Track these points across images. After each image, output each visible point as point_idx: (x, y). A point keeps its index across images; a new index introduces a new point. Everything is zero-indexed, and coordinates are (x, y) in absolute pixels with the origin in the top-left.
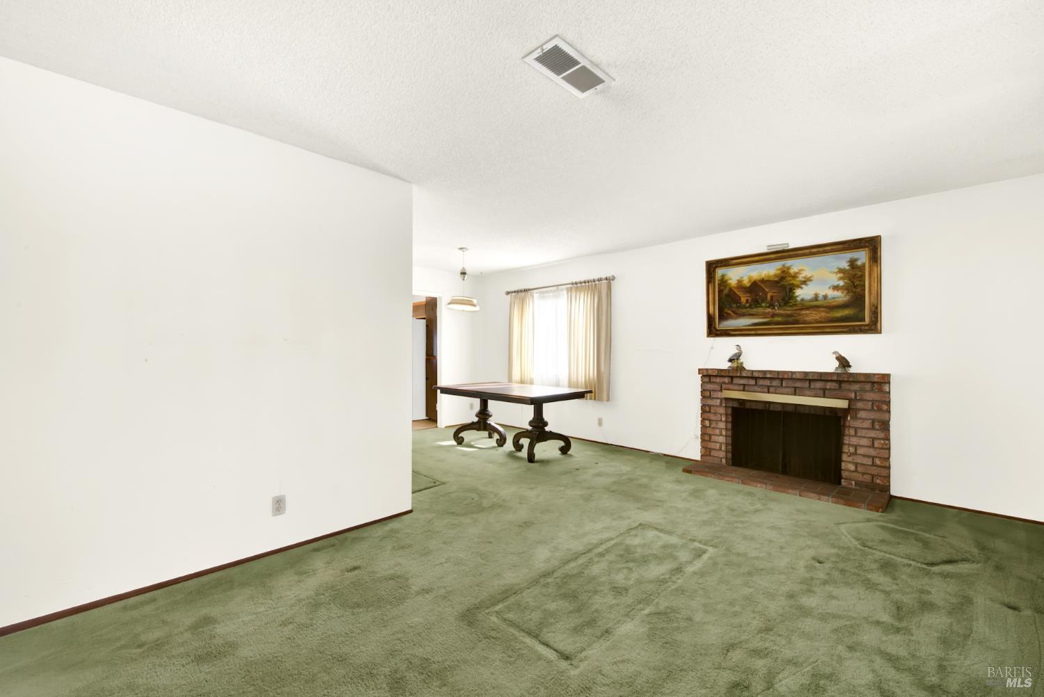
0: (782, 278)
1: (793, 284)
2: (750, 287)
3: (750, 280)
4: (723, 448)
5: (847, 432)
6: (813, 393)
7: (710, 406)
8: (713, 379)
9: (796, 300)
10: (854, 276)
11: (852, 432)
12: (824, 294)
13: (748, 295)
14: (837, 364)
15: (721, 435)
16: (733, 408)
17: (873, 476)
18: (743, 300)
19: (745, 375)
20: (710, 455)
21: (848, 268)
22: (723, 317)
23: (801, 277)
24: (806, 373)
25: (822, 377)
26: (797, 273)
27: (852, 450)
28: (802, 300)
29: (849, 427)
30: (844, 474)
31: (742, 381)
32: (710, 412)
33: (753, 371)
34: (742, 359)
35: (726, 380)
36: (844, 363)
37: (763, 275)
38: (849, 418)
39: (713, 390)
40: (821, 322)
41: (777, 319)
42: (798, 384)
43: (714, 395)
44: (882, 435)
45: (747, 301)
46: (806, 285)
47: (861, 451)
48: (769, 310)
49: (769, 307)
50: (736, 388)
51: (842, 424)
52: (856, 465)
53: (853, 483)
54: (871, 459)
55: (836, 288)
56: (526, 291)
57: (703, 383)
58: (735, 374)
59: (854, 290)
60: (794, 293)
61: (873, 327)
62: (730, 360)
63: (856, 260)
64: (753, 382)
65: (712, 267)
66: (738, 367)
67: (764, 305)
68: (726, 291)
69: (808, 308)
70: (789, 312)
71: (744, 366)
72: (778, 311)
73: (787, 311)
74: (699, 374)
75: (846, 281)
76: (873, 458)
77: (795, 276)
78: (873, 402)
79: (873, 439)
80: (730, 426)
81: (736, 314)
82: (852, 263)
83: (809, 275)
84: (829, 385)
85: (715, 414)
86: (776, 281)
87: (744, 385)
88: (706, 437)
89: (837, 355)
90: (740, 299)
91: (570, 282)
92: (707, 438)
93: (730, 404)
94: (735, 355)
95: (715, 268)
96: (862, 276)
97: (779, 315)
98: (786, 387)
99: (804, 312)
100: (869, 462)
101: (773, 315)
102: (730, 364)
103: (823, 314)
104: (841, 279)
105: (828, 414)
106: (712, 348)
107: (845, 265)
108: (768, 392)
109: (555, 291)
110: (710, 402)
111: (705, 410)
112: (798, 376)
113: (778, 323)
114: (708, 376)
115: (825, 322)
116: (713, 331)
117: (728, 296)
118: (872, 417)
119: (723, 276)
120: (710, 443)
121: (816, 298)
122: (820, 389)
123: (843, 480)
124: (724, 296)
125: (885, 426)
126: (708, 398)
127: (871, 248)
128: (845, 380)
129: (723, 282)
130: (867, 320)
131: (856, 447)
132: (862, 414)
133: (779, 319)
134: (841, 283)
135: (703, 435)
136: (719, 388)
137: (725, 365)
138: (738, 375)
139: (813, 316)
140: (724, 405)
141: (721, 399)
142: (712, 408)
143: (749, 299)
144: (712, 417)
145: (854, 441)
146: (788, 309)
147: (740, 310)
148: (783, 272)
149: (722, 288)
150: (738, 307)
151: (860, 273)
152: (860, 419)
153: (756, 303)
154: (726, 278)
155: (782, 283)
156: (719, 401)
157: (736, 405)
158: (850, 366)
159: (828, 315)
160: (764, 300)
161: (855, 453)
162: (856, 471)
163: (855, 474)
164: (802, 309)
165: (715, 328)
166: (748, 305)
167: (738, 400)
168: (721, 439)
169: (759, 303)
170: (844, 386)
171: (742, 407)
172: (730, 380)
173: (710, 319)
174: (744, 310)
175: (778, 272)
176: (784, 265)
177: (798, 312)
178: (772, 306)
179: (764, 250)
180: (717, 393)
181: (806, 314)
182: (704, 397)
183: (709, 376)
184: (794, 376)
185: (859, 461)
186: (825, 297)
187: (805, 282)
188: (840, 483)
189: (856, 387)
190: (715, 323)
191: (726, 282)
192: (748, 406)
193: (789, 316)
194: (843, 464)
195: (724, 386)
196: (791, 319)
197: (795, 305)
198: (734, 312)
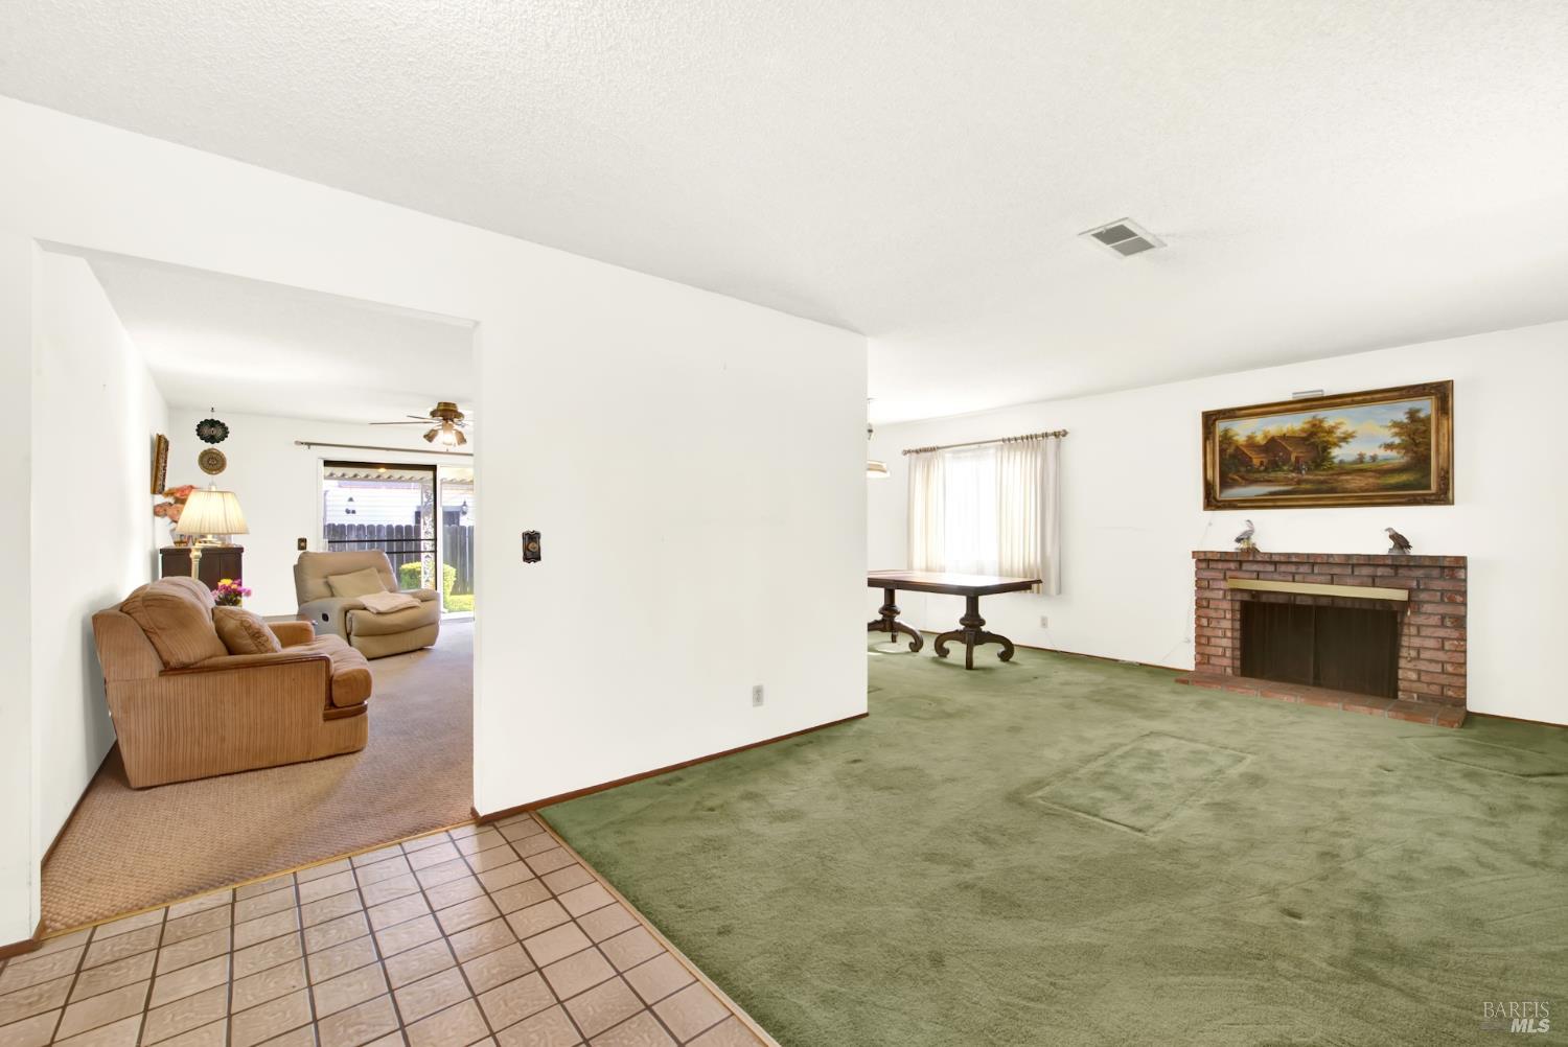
0: (1312, 434)
1: (1327, 442)
2: (1265, 445)
3: (1266, 437)
4: (1228, 653)
5: (1406, 631)
6: (1357, 581)
7: (1208, 600)
8: (1212, 565)
9: (1333, 463)
10: (1415, 432)
11: (1413, 630)
12: (1372, 454)
13: (1263, 455)
14: (1391, 544)
15: (1225, 637)
16: (1242, 602)
17: (1443, 686)
18: (1256, 462)
19: (1260, 559)
20: (1209, 663)
21: (1406, 421)
22: (1226, 483)
23: (1339, 433)
24: (1348, 556)
25: (1371, 561)
26: (1333, 428)
27: (1413, 653)
28: (1341, 462)
29: (1409, 624)
30: (1401, 684)
31: (1255, 567)
32: (1208, 607)
33: (1271, 554)
34: (1254, 539)
35: (1232, 566)
36: (1400, 542)
37: (1285, 430)
38: (1409, 613)
39: (1213, 579)
40: (1366, 491)
41: (1304, 486)
42: (1336, 570)
43: (1214, 585)
44: (1455, 634)
45: (1262, 463)
46: (1347, 442)
47: (1425, 655)
48: (1294, 475)
49: (1292, 471)
50: (1247, 575)
51: (1399, 620)
52: (1419, 672)
53: (1415, 696)
54: (1440, 665)
55: (1389, 446)
56: (933, 449)
57: (1198, 569)
58: (1247, 557)
59: (1415, 449)
60: (1329, 453)
61: (1443, 496)
62: (1239, 540)
63: (1418, 411)
64: (1271, 568)
65: (1210, 419)
66: (1249, 549)
67: (1285, 468)
68: (1231, 450)
69: (1348, 473)
70: (1322, 478)
71: (1257, 547)
72: (1306, 477)
73: (1321, 476)
74: (1193, 557)
75: (1403, 437)
76: (1443, 663)
77: (1330, 431)
78: (1443, 592)
79: (1443, 639)
80: (1237, 625)
81: (1247, 480)
82: (1412, 414)
83: (1350, 430)
84: (1380, 571)
85: (1216, 609)
86: (1303, 438)
87: (1258, 573)
88: (1202, 640)
89: (1392, 533)
90: (1252, 461)
91: (1000, 438)
92: (1204, 641)
93: (1239, 597)
94: (1245, 533)
95: (1215, 420)
96: (1427, 432)
97: (1307, 481)
98: (1319, 574)
99: (1343, 477)
100: (1436, 668)
101: (1299, 482)
102: (1237, 545)
103: (1371, 480)
104: (1396, 434)
105: (1378, 607)
106: (1210, 524)
107: (1403, 418)
108: (1294, 581)
109: (974, 450)
110: (1208, 594)
111: (1201, 605)
112: (1337, 560)
113: (1306, 492)
114: (1205, 560)
115: (1373, 491)
116: (1211, 502)
117: (1233, 456)
118: (1442, 612)
119: (1226, 431)
120: (1208, 648)
121: (1361, 459)
122: (1368, 576)
123: (1400, 693)
124: (1227, 457)
125: (1460, 623)
126: (1205, 589)
127: (1439, 395)
128: (1404, 563)
129: (1226, 438)
130: (1434, 488)
131: (1418, 650)
132: (1428, 608)
133: (1308, 486)
134: (1397, 441)
135: (1198, 637)
136: (1221, 576)
137: (1231, 547)
138: (1251, 558)
139: (1356, 482)
140: (1229, 598)
141: (1225, 591)
142: (1211, 601)
144: (1212, 614)
145: (1416, 642)
146: (1324, 473)
147: (1251, 475)
149: (1224, 446)
150: (1248, 471)
151: (1424, 428)
152: (1426, 613)
153: (1274, 465)
154: (1230, 434)
155: (1312, 440)
156: (1221, 592)
157: (1246, 597)
158: (1409, 547)
159: (1379, 481)
160: (1286, 461)
161: (1418, 658)
162: (1419, 680)
163: (1418, 685)
164: (1340, 474)
165: (1215, 498)
166: (1262, 468)
167: (1251, 591)
168: (1226, 640)
169: (1278, 466)
170: (1401, 571)
171: (1255, 600)
172: (1238, 566)
173: (1208, 488)
174: (1257, 476)
175: (1306, 426)
176: (1314, 417)
177: (1335, 477)
178: (1297, 469)
179: (1289, 397)
180: (1218, 583)
181: (1347, 481)
182: (1199, 587)
183: (1208, 561)
184: (1331, 560)
185: (1424, 668)
186: (1374, 458)
187: (1345, 439)
188: (1396, 696)
189: (1419, 573)
190: (1215, 492)
191: (1230, 438)
192: (1264, 599)
193: (1322, 482)
194: (1400, 672)
195: (1229, 574)
196: (1324, 487)
197: (1331, 468)
198: (1242, 478)
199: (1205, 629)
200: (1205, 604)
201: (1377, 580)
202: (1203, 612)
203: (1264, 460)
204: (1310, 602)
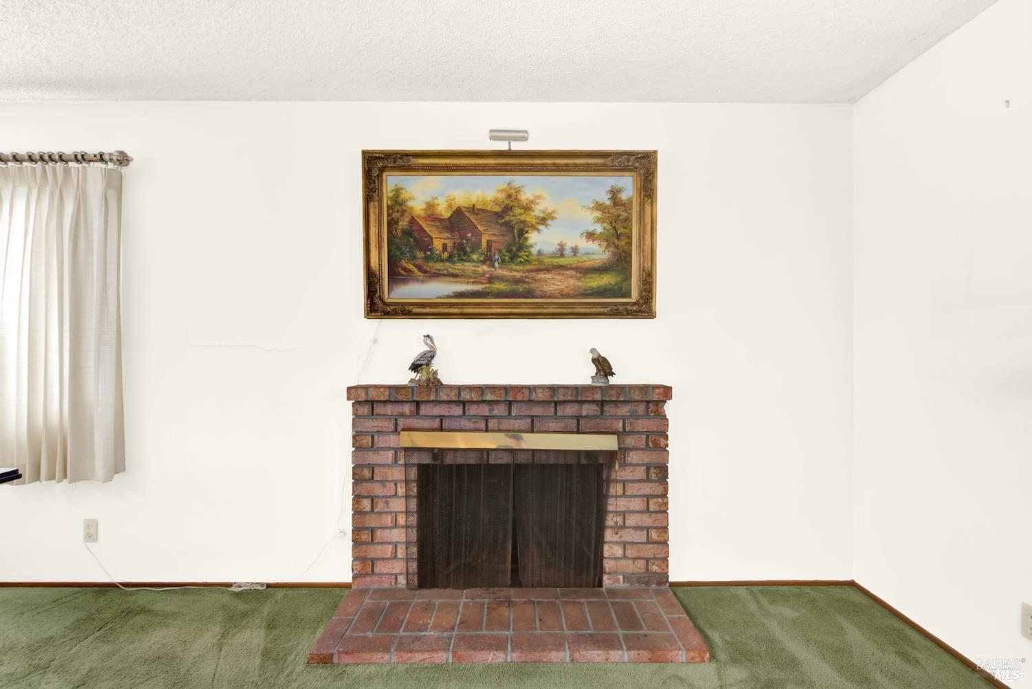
0: (507, 209)
1: (524, 222)
2: (449, 219)
3: (450, 206)
4: (401, 553)
5: (612, 491)
6: (561, 426)
7: (372, 468)
8: (379, 409)
9: (530, 253)
10: (618, 218)
11: (619, 489)
12: (573, 245)
13: (447, 234)
14: (593, 369)
15: (396, 526)
16: (422, 469)
17: (646, 559)
18: (437, 245)
19: (444, 398)
20: (372, 572)
21: (608, 203)
22: (397, 276)
23: (537, 211)
24: (553, 389)
25: (577, 394)
26: (531, 202)
27: (619, 520)
28: (540, 253)
29: (616, 481)
30: (608, 565)
31: (437, 410)
32: (371, 479)
33: (456, 388)
34: (436, 365)
35: (407, 409)
36: (603, 366)
37: (474, 200)
38: (617, 467)
39: (379, 433)
40: (567, 296)
41: (498, 286)
42: (537, 411)
43: (381, 441)
44: (658, 489)
45: (445, 247)
46: (547, 225)
47: (632, 520)
48: (485, 267)
49: (483, 262)
50: (426, 424)
51: (604, 476)
52: (624, 545)
53: (621, 577)
54: (645, 532)
55: (591, 236)
57: (357, 417)
58: (424, 394)
59: (617, 242)
60: (526, 239)
61: (644, 308)
62: (415, 367)
63: (620, 191)
64: (458, 410)
65: (375, 165)
66: (428, 380)
67: (475, 257)
68: (404, 223)
69: (548, 270)
70: (518, 275)
71: (439, 377)
72: (499, 272)
73: (516, 271)
74: (349, 399)
75: (605, 225)
76: (648, 529)
77: (527, 208)
78: (648, 434)
79: (648, 497)
80: (413, 505)
81: (425, 272)
82: (614, 193)
83: (551, 208)
84: (586, 410)
85: (383, 482)
86: (496, 213)
87: (441, 418)
88: (363, 533)
89: (596, 356)
90: (432, 243)
92: (365, 536)
93: (415, 459)
94: (423, 356)
95: (382, 170)
96: (628, 220)
97: (501, 279)
98: (518, 418)
99: (542, 276)
100: (640, 537)
101: (491, 280)
102: (413, 375)
103: (572, 282)
104: (599, 220)
105: (583, 461)
106: (375, 341)
107: (605, 199)
108: (487, 429)
110: (373, 458)
111: (362, 475)
112: (541, 396)
113: (499, 295)
114: (366, 401)
115: (574, 297)
116: (376, 306)
117: (407, 233)
118: (647, 461)
119: (397, 191)
120: (372, 548)
121: (561, 252)
122: (572, 417)
123: (605, 577)
124: (399, 233)
125: (663, 471)
126: (367, 449)
127: (642, 172)
128: (613, 399)
129: (398, 202)
131: (624, 515)
132: (633, 457)
133: (502, 286)
134: (599, 229)
135: (357, 530)
136: (391, 427)
137: (404, 377)
138: (432, 398)
139: (555, 283)
140: (401, 462)
141: (396, 451)
142: (377, 470)
143: (450, 244)
144: (377, 490)
145: (622, 504)
146: (518, 268)
147: (431, 264)
148: (509, 196)
149: (395, 215)
150: (427, 259)
151: (624, 214)
152: (631, 465)
153: (461, 252)
154: (404, 195)
155: (507, 218)
156: (390, 454)
157: (426, 459)
158: (612, 374)
159: (580, 284)
160: (476, 247)
161: (624, 527)
162: (625, 557)
163: (623, 563)
164: (539, 270)
165: (381, 298)
166: (446, 255)
167: (431, 450)
168: (396, 533)
169: (465, 253)
170: (608, 409)
171: (438, 462)
172: (414, 409)
173: (372, 280)
174: (439, 266)
175: (501, 196)
176: (509, 184)
177: (533, 274)
178: (488, 260)
180: (386, 438)
181: (546, 280)
182: (358, 448)
183: (372, 403)
184: (534, 397)
185: (629, 539)
186: (575, 251)
187: (545, 220)
188: (600, 581)
189: (624, 410)
190: (381, 288)
191: (402, 203)
192: (449, 460)
193: (517, 281)
194: (606, 547)
195: (402, 423)
196: (521, 288)
197: (528, 262)
198: (420, 268)
199: (367, 517)
200: (367, 473)
201: (582, 422)
202: (363, 489)
203: (447, 242)
204: (505, 459)
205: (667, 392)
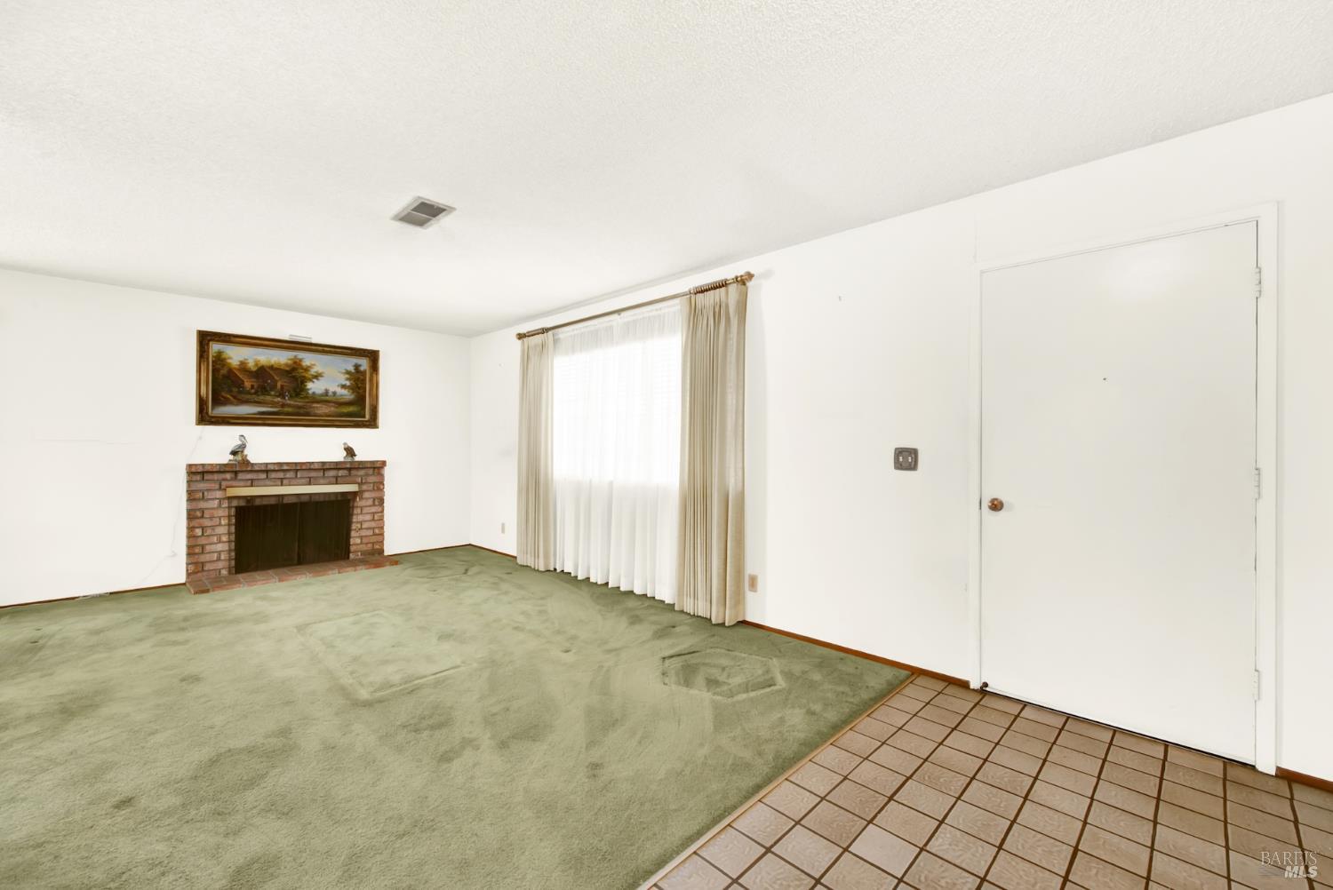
0: (294, 369)
1: (304, 377)
2: (256, 371)
3: (256, 365)
4: (224, 557)
5: (355, 512)
6: (327, 481)
7: (202, 511)
8: (207, 477)
9: (308, 393)
10: (358, 379)
11: (359, 510)
12: (333, 391)
13: (253, 380)
14: (345, 453)
15: (220, 542)
16: (238, 509)
17: (373, 543)
18: (248, 384)
19: (251, 469)
20: (203, 570)
21: (353, 371)
22: (218, 401)
23: (313, 371)
24: (323, 463)
25: (337, 466)
26: (309, 367)
27: (359, 526)
28: (314, 393)
29: (357, 507)
30: (352, 548)
31: (249, 476)
32: (202, 517)
33: (267, 464)
35: (228, 476)
36: (350, 452)
37: (272, 362)
38: (357, 499)
39: (208, 490)
40: (329, 416)
41: (286, 409)
42: (313, 474)
43: (209, 495)
44: (380, 509)
45: (252, 387)
46: (318, 379)
47: (365, 525)
48: (279, 399)
49: (278, 396)
50: (242, 483)
51: (351, 505)
52: (361, 538)
53: (359, 553)
54: (372, 530)
55: (343, 387)
57: (191, 483)
59: (358, 391)
60: (306, 386)
61: (372, 423)
62: (234, 453)
63: (360, 366)
64: (263, 476)
65: (205, 338)
67: (273, 393)
68: (224, 371)
69: (318, 402)
70: (300, 404)
72: (289, 402)
74: (186, 471)
75: (351, 382)
76: (374, 528)
77: (307, 369)
78: (373, 484)
79: (374, 513)
80: (233, 529)
81: (239, 400)
82: (357, 367)
83: (320, 371)
84: (341, 473)
85: (211, 518)
86: (287, 371)
87: (252, 480)
88: (193, 550)
89: (346, 447)
90: (243, 384)
93: (235, 503)
94: (238, 447)
95: (209, 341)
96: (364, 380)
97: (289, 406)
98: (301, 478)
99: (315, 405)
100: (370, 533)
101: (283, 406)
102: (232, 457)
103: (332, 409)
104: (347, 379)
105: (339, 498)
106: (201, 438)
107: (351, 369)
108: (282, 485)
110: (201, 505)
111: (194, 516)
112: (316, 466)
113: (288, 414)
114: (197, 474)
115: (334, 417)
116: (204, 418)
117: (227, 377)
118: (373, 496)
119: (220, 353)
120: (201, 556)
121: (327, 392)
122: (334, 477)
123: (351, 555)
124: (220, 377)
125: (381, 501)
126: (199, 500)
127: (371, 358)
128: (353, 467)
129: (220, 360)
130: (367, 417)
131: (361, 523)
132: (366, 495)
133: (290, 410)
134: (348, 383)
135: (190, 548)
136: (217, 487)
137: (225, 458)
138: (243, 469)
139: (323, 409)
140: (225, 505)
141: (220, 499)
142: (205, 511)
143: (256, 385)
144: (206, 523)
145: (361, 518)
146: (300, 400)
147: (243, 396)
148: (295, 363)
149: (218, 366)
150: (240, 392)
151: (362, 377)
152: (365, 498)
153: (263, 390)
154: (224, 356)
155: (293, 374)
156: (216, 502)
157: (242, 503)
158: (355, 455)
159: (337, 410)
160: (274, 387)
161: (361, 529)
162: (361, 543)
163: (361, 546)
164: (313, 402)
165: (207, 413)
166: (253, 391)
167: (246, 497)
168: (221, 545)
169: (267, 391)
170: (353, 472)
171: (250, 505)
172: (233, 476)
173: (201, 402)
174: (249, 397)
175: (289, 362)
176: (295, 356)
177: (309, 404)
178: (282, 395)
179: (286, 338)
180: (214, 493)
181: (317, 408)
182: (192, 499)
183: (202, 473)
184: (312, 467)
185: (364, 534)
186: (334, 393)
187: (317, 376)
188: (348, 557)
189: (362, 472)
190: (207, 408)
191: (223, 360)
192: (258, 502)
193: (300, 407)
194: (351, 540)
195: (224, 484)
196: (302, 411)
197: (306, 397)
198: (235, 397)
199: (199, 539)
200: (199, 514)
201: (339, 479)
202: (195, 523)
203: (254, 384)
204: (294, 500)
205: (384, 463)
